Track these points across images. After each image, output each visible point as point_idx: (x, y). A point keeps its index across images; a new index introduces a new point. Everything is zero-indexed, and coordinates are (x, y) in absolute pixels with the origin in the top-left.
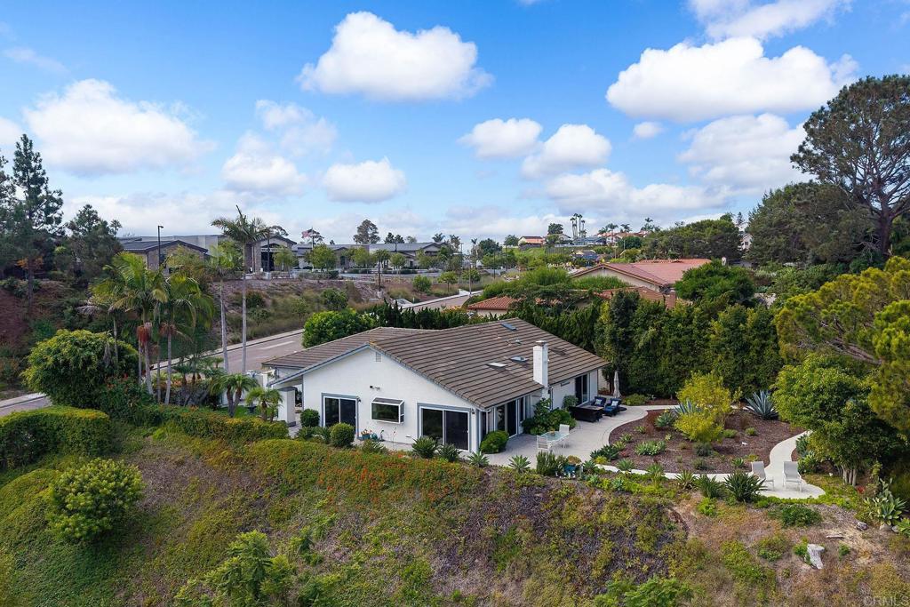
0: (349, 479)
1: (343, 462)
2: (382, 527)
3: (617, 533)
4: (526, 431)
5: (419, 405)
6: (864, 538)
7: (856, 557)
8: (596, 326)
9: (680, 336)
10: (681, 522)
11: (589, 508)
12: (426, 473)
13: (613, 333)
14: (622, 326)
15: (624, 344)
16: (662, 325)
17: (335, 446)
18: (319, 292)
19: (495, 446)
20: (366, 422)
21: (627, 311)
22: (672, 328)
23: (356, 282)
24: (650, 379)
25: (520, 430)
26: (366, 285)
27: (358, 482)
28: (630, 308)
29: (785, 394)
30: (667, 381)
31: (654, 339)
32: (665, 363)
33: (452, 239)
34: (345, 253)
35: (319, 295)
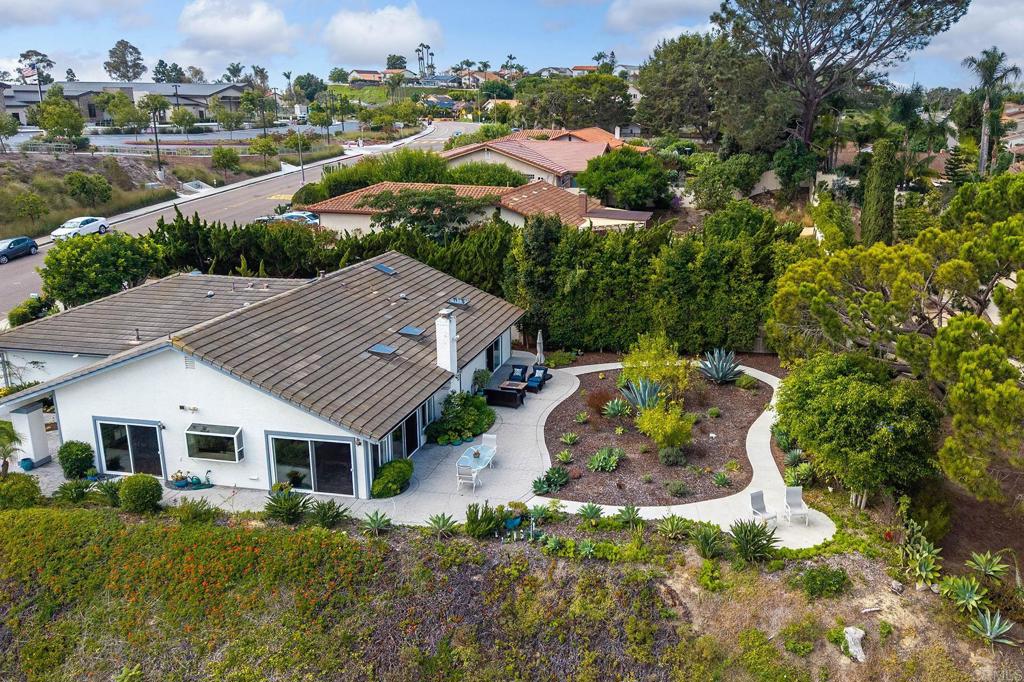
0: (162, 578)
1: (148, 546)
2: (233, 662)
3: (597, 634)
4: (432, 440)
5: (267, 433)
6: (904, 606)
7: (900, 637)
8: (506, 262)
9: (614, 278)
10: (681, 604)
11: (552, 593)
12: (296, 558)
13: (530, 274)
14: (541, 264)
15: (544, 287)
16: (592, 263)
17: (130, 512)
18: (60, 175)
19: (395, 487)
20: (176, 458)
21: (548, 245)
22: (606, 267)
23: (120, 156)
24: (575, 330)
25: (422, 440)
26: (136, 160)
27: (180, 582)
28: (551, 240)
29: (795, 408)
30: (597, 332)
31: (584, 281)
32: (595, 311)
33: (256, 73)
34: (96, 100)
35: (61, 181)
